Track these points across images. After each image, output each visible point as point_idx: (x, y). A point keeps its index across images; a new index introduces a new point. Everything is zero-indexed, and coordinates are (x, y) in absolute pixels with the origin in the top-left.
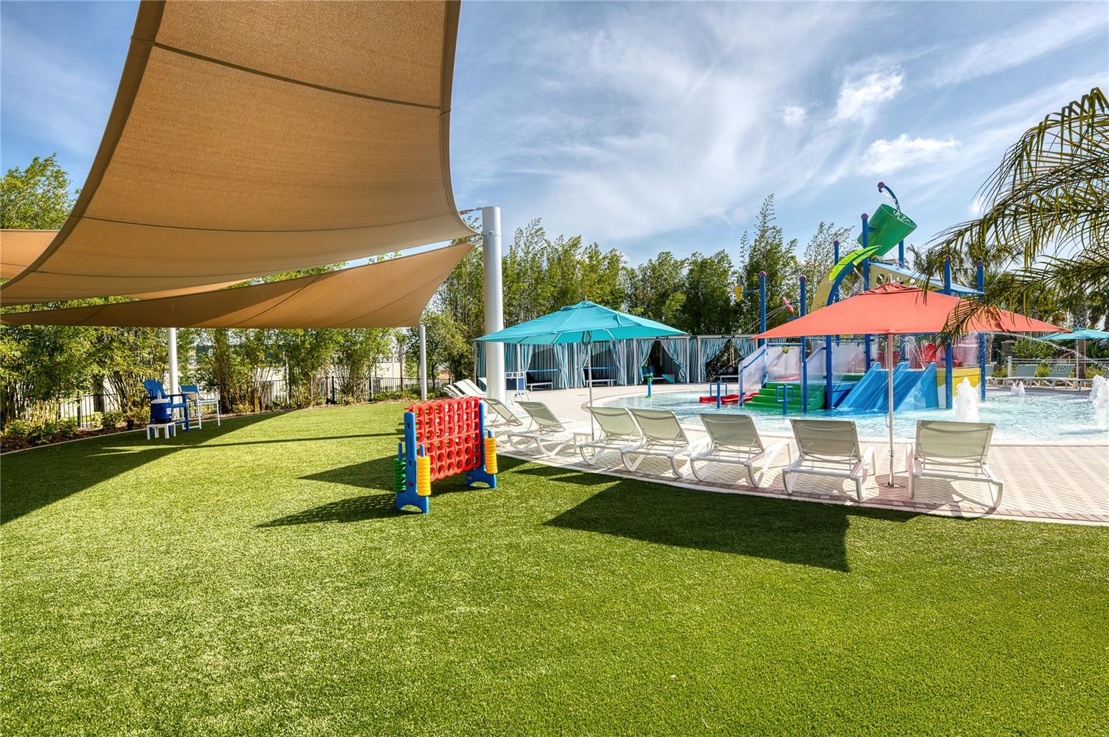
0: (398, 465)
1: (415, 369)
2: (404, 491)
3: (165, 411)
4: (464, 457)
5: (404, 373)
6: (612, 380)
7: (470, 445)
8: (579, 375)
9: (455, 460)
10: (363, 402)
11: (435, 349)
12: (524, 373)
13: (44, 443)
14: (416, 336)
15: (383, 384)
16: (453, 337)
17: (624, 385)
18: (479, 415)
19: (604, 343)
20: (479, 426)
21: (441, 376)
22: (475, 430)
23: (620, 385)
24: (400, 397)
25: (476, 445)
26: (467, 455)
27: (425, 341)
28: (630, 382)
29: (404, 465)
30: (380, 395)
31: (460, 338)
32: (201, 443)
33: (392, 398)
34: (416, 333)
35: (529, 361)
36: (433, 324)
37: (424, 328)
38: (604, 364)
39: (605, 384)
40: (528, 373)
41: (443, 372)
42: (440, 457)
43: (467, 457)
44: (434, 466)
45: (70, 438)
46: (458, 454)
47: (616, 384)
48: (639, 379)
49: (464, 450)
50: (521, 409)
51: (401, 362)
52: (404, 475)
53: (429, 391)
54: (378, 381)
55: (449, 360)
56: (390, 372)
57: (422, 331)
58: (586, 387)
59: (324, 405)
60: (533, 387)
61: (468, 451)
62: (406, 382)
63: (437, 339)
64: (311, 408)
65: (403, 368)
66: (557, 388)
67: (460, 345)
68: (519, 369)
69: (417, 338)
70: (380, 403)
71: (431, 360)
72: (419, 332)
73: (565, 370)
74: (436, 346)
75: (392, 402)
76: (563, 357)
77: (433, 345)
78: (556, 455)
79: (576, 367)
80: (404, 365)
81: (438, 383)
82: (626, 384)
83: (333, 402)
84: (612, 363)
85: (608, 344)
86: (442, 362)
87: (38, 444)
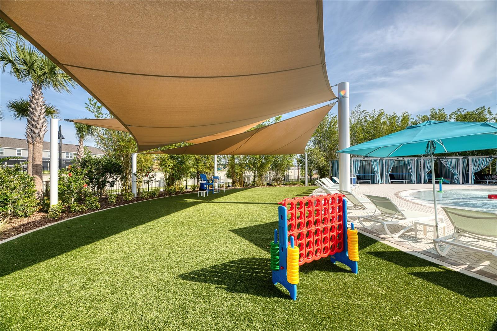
0: (273, 248)
1: (304, 173)
2: (278, 270)
3: (204, 186)
4: (329, 244)
5: (300, 174)
6: (406, 181)
7: (335, 233)
8: (386, 177)
9: (321, 246)
10: (281, 185)
11: (312, 164)
12: (356, 175)
13: (173, 195)
14: (303, 158)
15: (290, 178)
16: (320, 158)
17: (415, 183)
18: (342, 208)
19: (401, 161)
20: (342, 218)
21: (315, 176)
22: (339, 221)
23: (411, 183)
24: (296, 184)
25: (339, 234)
26: (332, 242)
27: (307, 160)
28: (419, 181)
29: (278, 249)
30: (288, 182)
31: (323, 159)
32: (212, 200)
33: (293, 184)
34: (303, 157)
35: (358, 170)
36: (311, 153)
37: (307, 155)
38: (402, 172)
39: (402, 182)
40: (357, 176)
41: (315, 174)
42: (309, 245)
43: (331, 244)
44: (303, 252)
45: (181, 193)
46: (325, 240)
47: (408, 183)
48: (425, 180)
49: (329, 238)
50: (368, 200)
51: (298, 169)
52: (278, 257)
53: (308, 182)
54: (288, 177)
55: (318, 168)
56: (293, 173)
57: (306, 156)
58: (390, 183)
59: (266, 186)
60: (360, 182)
61: (332, 238)
62: (300, 177)
63: (312, 159)
64: (260, 187)
65: (299, 172)
66: (373, 183)
67: (323, 162)
68: (353, 174)
69: (304, 159)
70: (287, 186)
71: (310, 168)
72: (304, 156)
73: (379, 174)
74: (312, 163)
75: (293, 186)
76: (377, 167)
77: (310, 162)
78: (399, 237)
79: (385, 173)
80: (300, 171)
81: (313, 178)
82: (416, 182)
83: (270, 185)
84: (407, 171)
85: (403, 162)
86: (315, 169)
87: (171, 195)
